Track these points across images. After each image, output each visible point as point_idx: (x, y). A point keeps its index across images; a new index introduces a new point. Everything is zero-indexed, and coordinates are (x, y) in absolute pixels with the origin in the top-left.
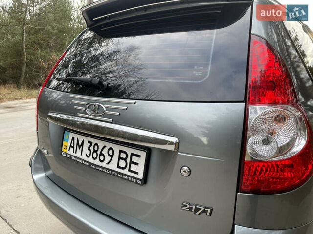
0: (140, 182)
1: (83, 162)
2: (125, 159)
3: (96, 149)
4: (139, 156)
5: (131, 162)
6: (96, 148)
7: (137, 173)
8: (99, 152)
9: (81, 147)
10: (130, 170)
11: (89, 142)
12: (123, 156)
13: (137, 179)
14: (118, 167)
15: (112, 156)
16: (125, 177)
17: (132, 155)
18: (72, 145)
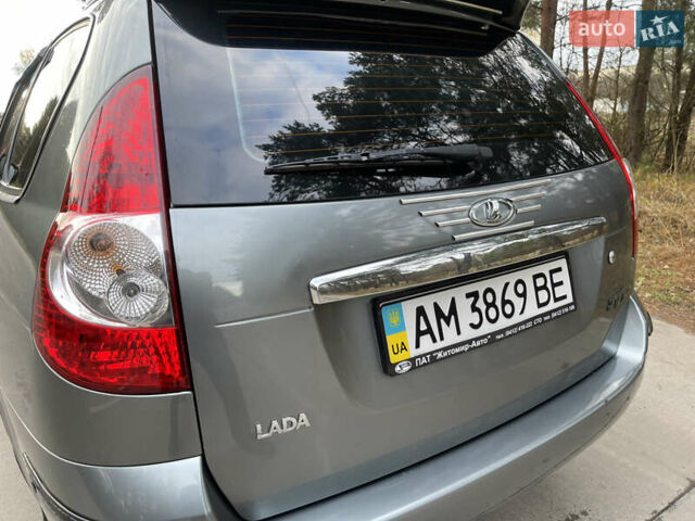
0: (573, 307)
1: (474, 344)
2: (544, 287)
3: (490, 300)
4: (559, 270)
5: (554, 285)
6: (490, 298)
7: (565, 297)
8: (498, 303)
9: (453, 317)
10: (556, 300)
11: (468, 296)
12: (540, 282)
13: (568, 305)
14: (540, 305)
15: (524, 295)
16: (554, 315)
17: (552, 272)
18: (423, 327)
